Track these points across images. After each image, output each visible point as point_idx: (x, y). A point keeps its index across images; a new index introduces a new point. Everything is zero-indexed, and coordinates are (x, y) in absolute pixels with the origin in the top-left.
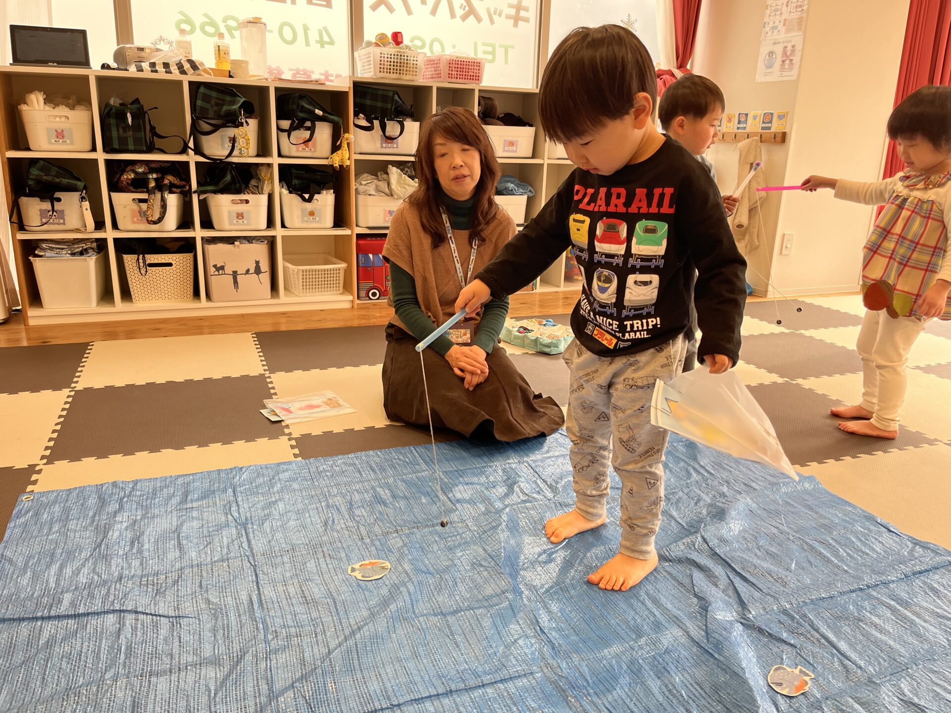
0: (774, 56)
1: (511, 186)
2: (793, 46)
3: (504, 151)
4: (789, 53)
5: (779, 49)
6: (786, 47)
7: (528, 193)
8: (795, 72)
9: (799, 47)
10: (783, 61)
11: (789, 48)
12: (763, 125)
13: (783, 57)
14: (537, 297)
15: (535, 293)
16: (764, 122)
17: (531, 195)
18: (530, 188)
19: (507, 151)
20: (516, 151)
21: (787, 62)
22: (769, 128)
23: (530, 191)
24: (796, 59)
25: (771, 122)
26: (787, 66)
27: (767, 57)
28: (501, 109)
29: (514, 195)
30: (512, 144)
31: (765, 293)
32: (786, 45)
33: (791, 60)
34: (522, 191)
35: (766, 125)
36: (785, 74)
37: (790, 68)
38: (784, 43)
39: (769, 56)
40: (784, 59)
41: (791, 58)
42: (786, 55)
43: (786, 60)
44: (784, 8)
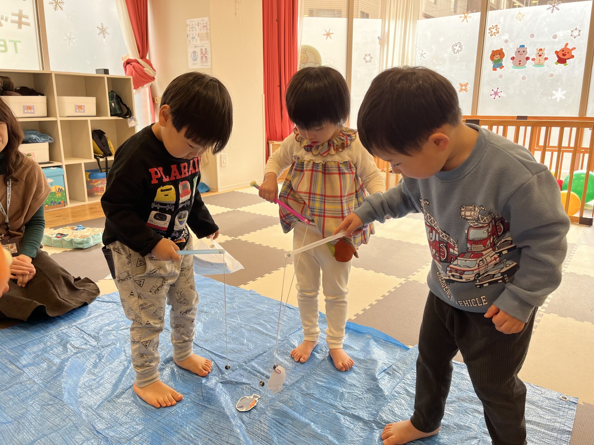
0: (196, 54)
1: (34, 137)
2: (206, 49)
3: (24, 113)
5: (198, 50)
6: (202, 49)
7: (49, 141)
8: (209, 64)
9: (209, 50)
11: (204, 50)
13: (201, 55)
14: (70, 211)
15: (67, 208)
17: (51, 142)
18: (49, 137)
19: (26, 113)
20: (34, 113)
21: (204, 58)
23: (50, 139)
24: (209, 56)
26: (204, 60)
27: (193, 54)
28: (17, 84)
29: (38, 142)
30: (29, 108)
31: (216, 190)
32: (201, 48)
34: (43, 139)
36: (204, 64)
37: (207, 62)
38: (200, 47)
39: (194, 54)
40: (202, 56)
41: (206, 56)
42: (203, 54)
43: (203, 56)
44: (197, 27)
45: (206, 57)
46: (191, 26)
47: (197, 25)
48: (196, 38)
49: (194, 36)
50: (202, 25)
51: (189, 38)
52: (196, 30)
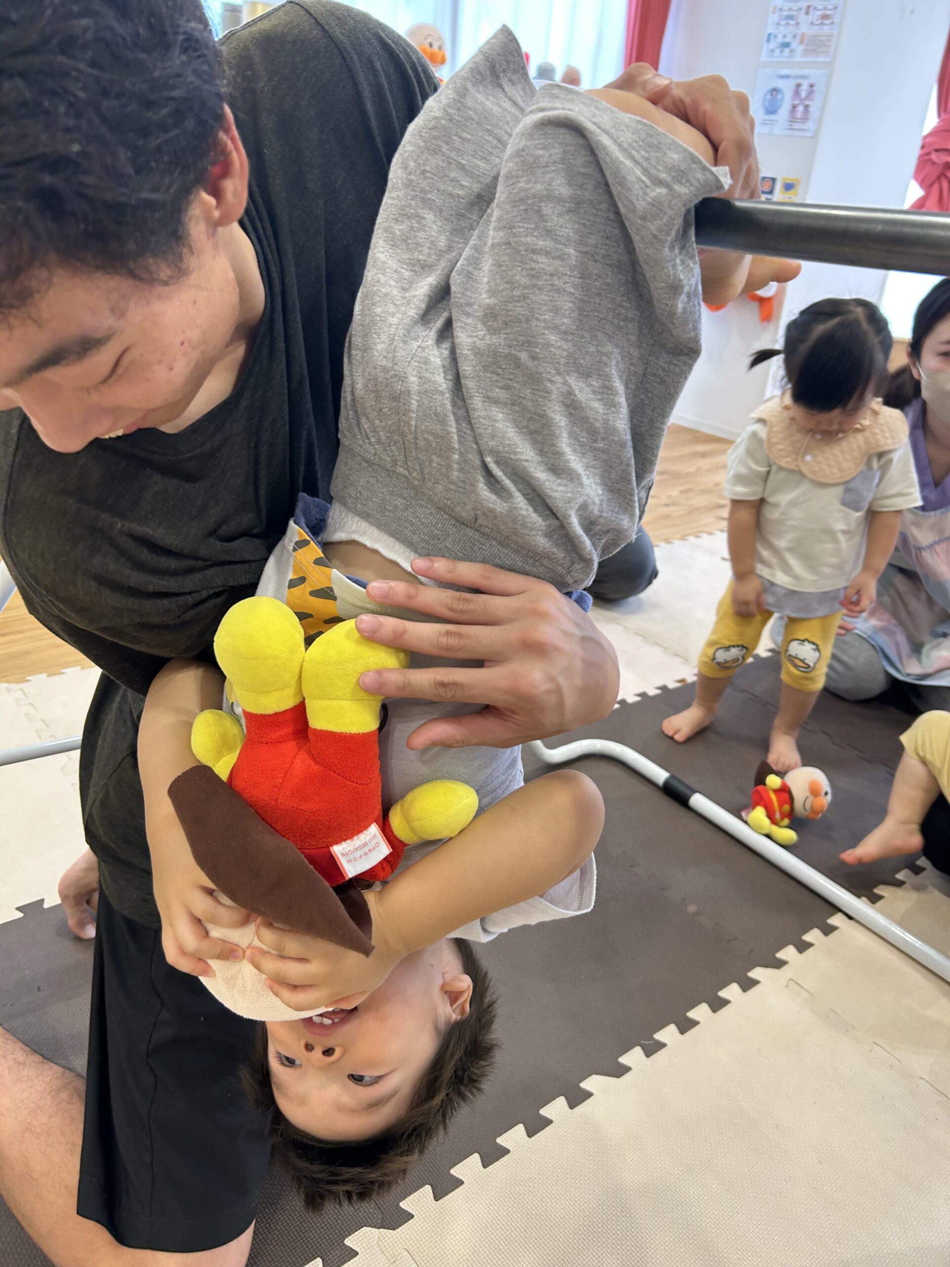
0: (779, 97)
2: (812, 86)
4: (803, 95)
5: (787, 87)
6: (799, 86)
8: (811, 125)
9: (820, 88)
10: (794, 107)
11: (805, 88)
13: (793, 99)
21: (801, 109)
24: (816, 105)
25: (772, 192)
26: (799, 115)
27: (768, 97)
32: (800, 81)
35: (765, 196)
36: (796, 126)
37: (805, 118)
39: (772, 95)
40: (796, 102)
41: (807, 103)
42: (800, 98)
43: (798, 105)
44: (802, 17)
45: (807, 107)
46: (785, 13)
47: (804, 11)
48: (794, 45)
49: (788, 40)
50: (820, 13)
51: (773, 45)
52: (798, 24)
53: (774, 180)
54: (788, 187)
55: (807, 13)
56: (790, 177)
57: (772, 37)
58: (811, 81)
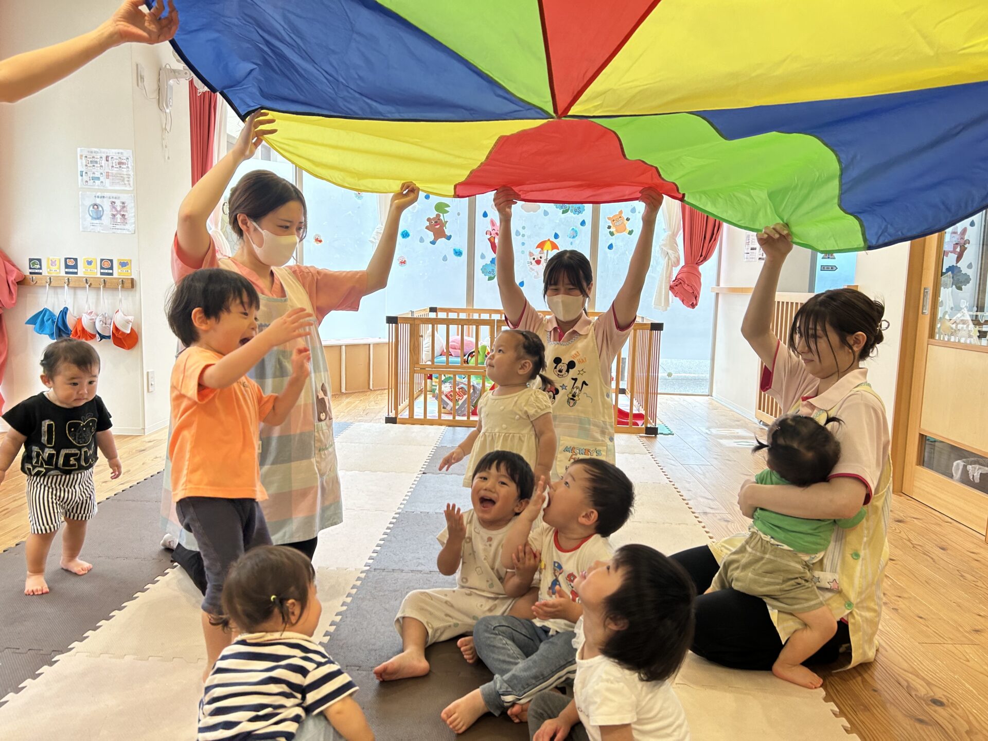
0: (100, 209)
2: (123, 203)
4: (119, 209)
5: (106, 205)
6: (113, 203)
8: (129, 226)
9: (130, 205)
10: (114, 215)
11: (118, 204)
12: (102, 271)
13: (112, 211)
16: (102, 268)
21: (119, 216)
22: (111, 274)
24: (130, 214)
25: (111, 268)
26: (119, 221)
27: (91, 208)
32: (114, 200)
33: (123, 215)
35: (106, 271)
36: (118, 227)
37: (124, 222)
38: (110, 198)
39: (93, 208)
40: (115, 213)
41: (122, 213)
42: (117, 211)
43: (116, 214)
44: (104, 162)
46: (90, 160)
47: (104, 159)
48: (102, 179)
49: (98, 175)
50: (117, 161)
51: (85, 178)
52: (101, 166)
53: (111, 261)
54: (123, 264)
55: (107, 161)
56: (125, 258)
57: (84, 173)
58: (123, 201)
